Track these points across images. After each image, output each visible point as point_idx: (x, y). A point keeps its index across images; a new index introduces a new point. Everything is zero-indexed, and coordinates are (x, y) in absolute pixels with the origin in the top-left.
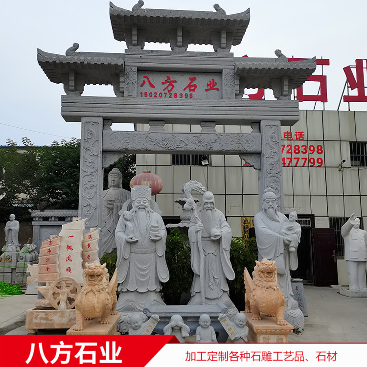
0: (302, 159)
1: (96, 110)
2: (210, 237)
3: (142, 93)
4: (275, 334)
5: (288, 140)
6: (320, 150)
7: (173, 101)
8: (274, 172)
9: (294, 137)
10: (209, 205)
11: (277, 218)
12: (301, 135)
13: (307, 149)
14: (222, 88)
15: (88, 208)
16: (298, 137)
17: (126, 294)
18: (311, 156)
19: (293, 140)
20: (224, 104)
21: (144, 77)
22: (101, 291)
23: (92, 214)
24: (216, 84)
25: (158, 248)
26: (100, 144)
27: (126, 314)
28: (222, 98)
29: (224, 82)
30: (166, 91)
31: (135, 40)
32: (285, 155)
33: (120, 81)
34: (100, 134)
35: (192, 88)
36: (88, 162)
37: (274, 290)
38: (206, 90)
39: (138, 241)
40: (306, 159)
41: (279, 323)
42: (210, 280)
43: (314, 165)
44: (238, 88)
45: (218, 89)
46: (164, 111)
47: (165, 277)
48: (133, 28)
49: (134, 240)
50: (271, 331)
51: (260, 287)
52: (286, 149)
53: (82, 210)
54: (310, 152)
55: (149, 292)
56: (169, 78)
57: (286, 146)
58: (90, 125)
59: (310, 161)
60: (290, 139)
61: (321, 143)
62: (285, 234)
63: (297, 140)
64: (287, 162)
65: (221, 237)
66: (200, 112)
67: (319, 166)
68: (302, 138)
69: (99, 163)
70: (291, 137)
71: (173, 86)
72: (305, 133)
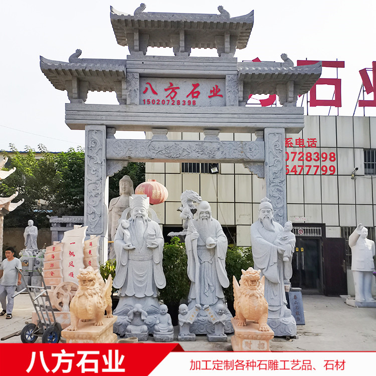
0: (314, 166)
1: (99, 118)
2: (205, 246)
3: (144, 100)
4: (256, 339)
5: (300, 147)
6: (333, 157)
7: (176, 108)
8: (277, 181)
9: (306, 144)
10: (205, 215)
11: (272, 228)
12: (313, 142)
13: (319, 156)
14: (225, 95)
15: (93, 216)
16: (310, 144)
17: (124, 298)
18: (323, 164)
19: (305, 147)
20: (228, 112)
21: (148, 83)
22: (94, 295)
23: (97, 222)
24: (219, 90)
25: (155, 256)
26: (103, 152)
27: (125, 317)
28: (225, 105)
29: (227, 88)
30: (169, 98)
31: (137, 46)
32: (297, 163)
33: (123, 88)
34: (104, 142)
35: (195, 95)
36: (92, 170)
37: (257, 298)
38: (210, 97)
39: (135, 248)
40: (318, 167)
41: (261, 329)
42: (205, 288)
43: (326, 173)
44: (241, 94)
45: (221, 96)
46: (166, 119)
47: (162, 283)
48: (135, 33)
49: (131, 247)
50: (253, 337)
51: (244, 295)
52: (298, 156)
53: (87, 218)
54: (322, 159)
55: (147, 298)
56: (172, 84)
57: (298, 153)
58: (93, 133)
59: (322, 169)
60: (301, 146)
61: (334, 151)
62: (279, 244)
63: (309, 147)
64: (298, 169)
65: (216, 246)
66: (203, 120)
67: (331, 175)
68: (314, 145)
69: (103, 171)
70: (303, 144)
71: (176, 93)
72: (318, 140)
